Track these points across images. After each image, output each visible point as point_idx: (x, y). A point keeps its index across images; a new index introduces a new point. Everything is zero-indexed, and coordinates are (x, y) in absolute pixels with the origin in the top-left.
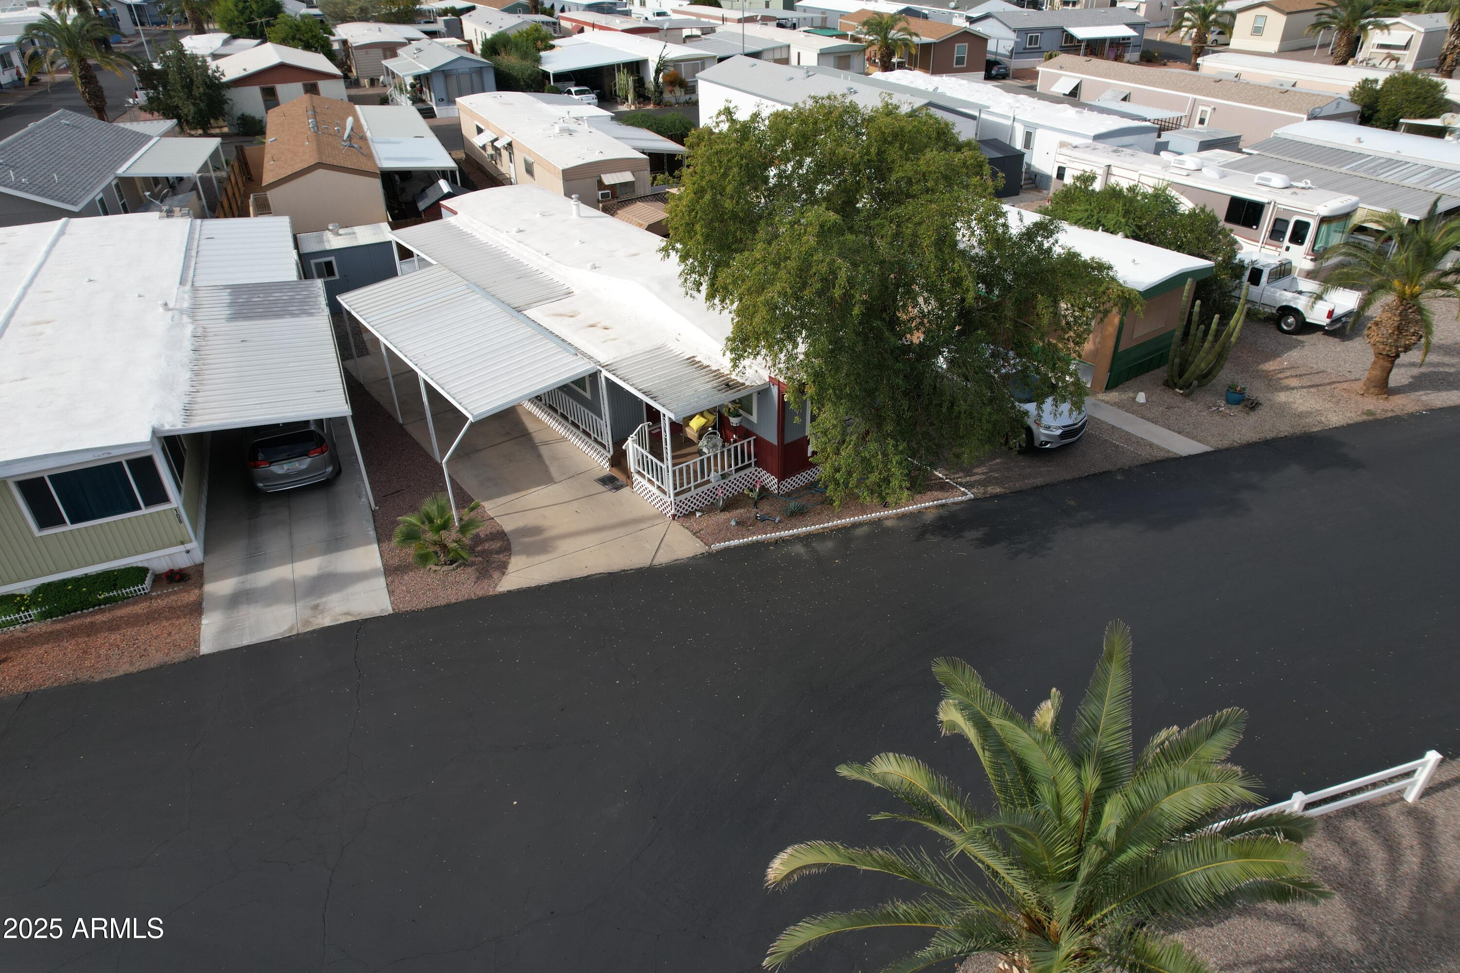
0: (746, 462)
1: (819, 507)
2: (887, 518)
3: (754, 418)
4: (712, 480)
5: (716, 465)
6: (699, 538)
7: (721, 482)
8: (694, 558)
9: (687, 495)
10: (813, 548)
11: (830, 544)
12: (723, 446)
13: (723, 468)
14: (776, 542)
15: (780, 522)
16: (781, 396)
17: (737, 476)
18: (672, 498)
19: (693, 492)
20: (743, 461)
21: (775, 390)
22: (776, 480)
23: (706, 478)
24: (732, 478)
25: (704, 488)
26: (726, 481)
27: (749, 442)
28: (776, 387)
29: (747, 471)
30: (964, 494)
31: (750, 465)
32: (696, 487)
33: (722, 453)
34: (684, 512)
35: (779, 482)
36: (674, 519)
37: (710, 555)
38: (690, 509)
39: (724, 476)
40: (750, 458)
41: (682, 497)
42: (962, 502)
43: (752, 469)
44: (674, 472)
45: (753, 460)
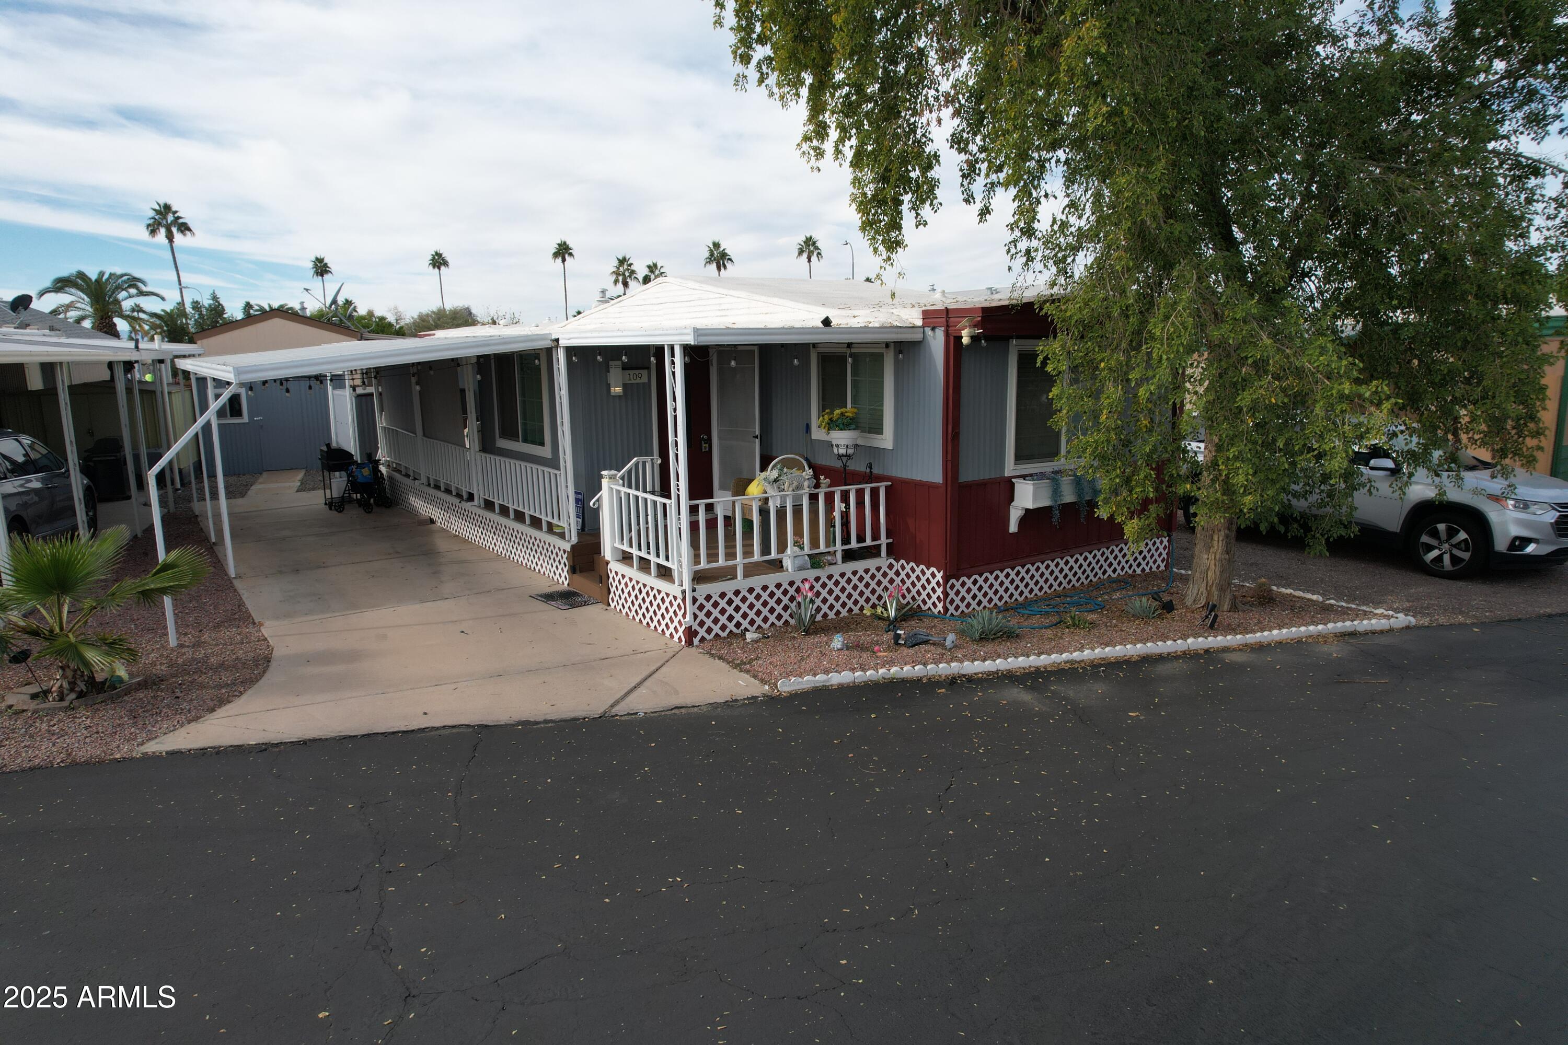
0: (869, 542)
1: (1048, 633)
2: (1226, 650)
3: (886, 440)
4: (787, 563)
5: (798, 532)
6: (747, 672)
7: (812, 574)
8: (731, 704)
9: (728, 587)
10: (1053, 692)
11: (1100, 688)
12: (817, 486)
13: (815, 543)
14: (953, 682)
15: (956, 647)
16: (953, 341)
17: (850, 567)
18: (687, 586)
19: (741, 583)
20: (861, 539)
21: (937, 341)
22: (939, 576)
23: (774, 555)
24: (835, 570)
25: (771, 579)
26: (823, 573)
27: (875, 493)
28: (940, 333)
29: (871, 564)
30: (1388, 617)
31: (873, 552)
32: (750, 571)
33: (814, 498)
34: (716, 629)
35: (946, 579)
36: (690, 643)
37: (772, 701)
38: (731, 626)
39: (816, 561)
40: (876, 536)
41: (713, 589)
42: (1391, 630)
43: (883, 561)
44: (693, 510)
45: (883, 541)
